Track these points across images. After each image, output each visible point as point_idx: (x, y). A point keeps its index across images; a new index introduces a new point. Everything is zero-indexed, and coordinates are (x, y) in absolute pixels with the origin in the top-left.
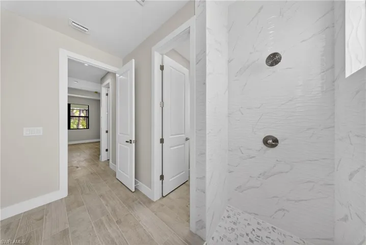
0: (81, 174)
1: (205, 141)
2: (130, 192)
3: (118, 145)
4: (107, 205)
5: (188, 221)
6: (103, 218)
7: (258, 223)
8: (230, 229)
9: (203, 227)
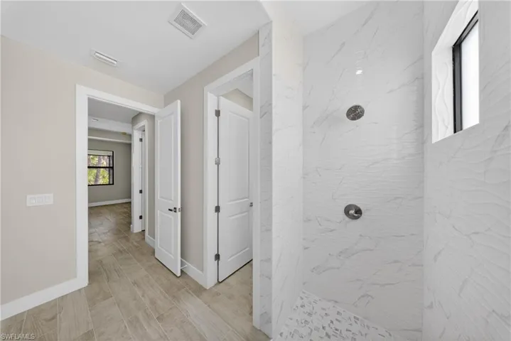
0: (104, 251)
1: (270, 215)
2: (174, 277)
3: (158, 213)
4: (143, 296)
5: (251, 313)
6: (140, 315)
7: (338, 313)
8: (303, 322)
9: (269, 321)
